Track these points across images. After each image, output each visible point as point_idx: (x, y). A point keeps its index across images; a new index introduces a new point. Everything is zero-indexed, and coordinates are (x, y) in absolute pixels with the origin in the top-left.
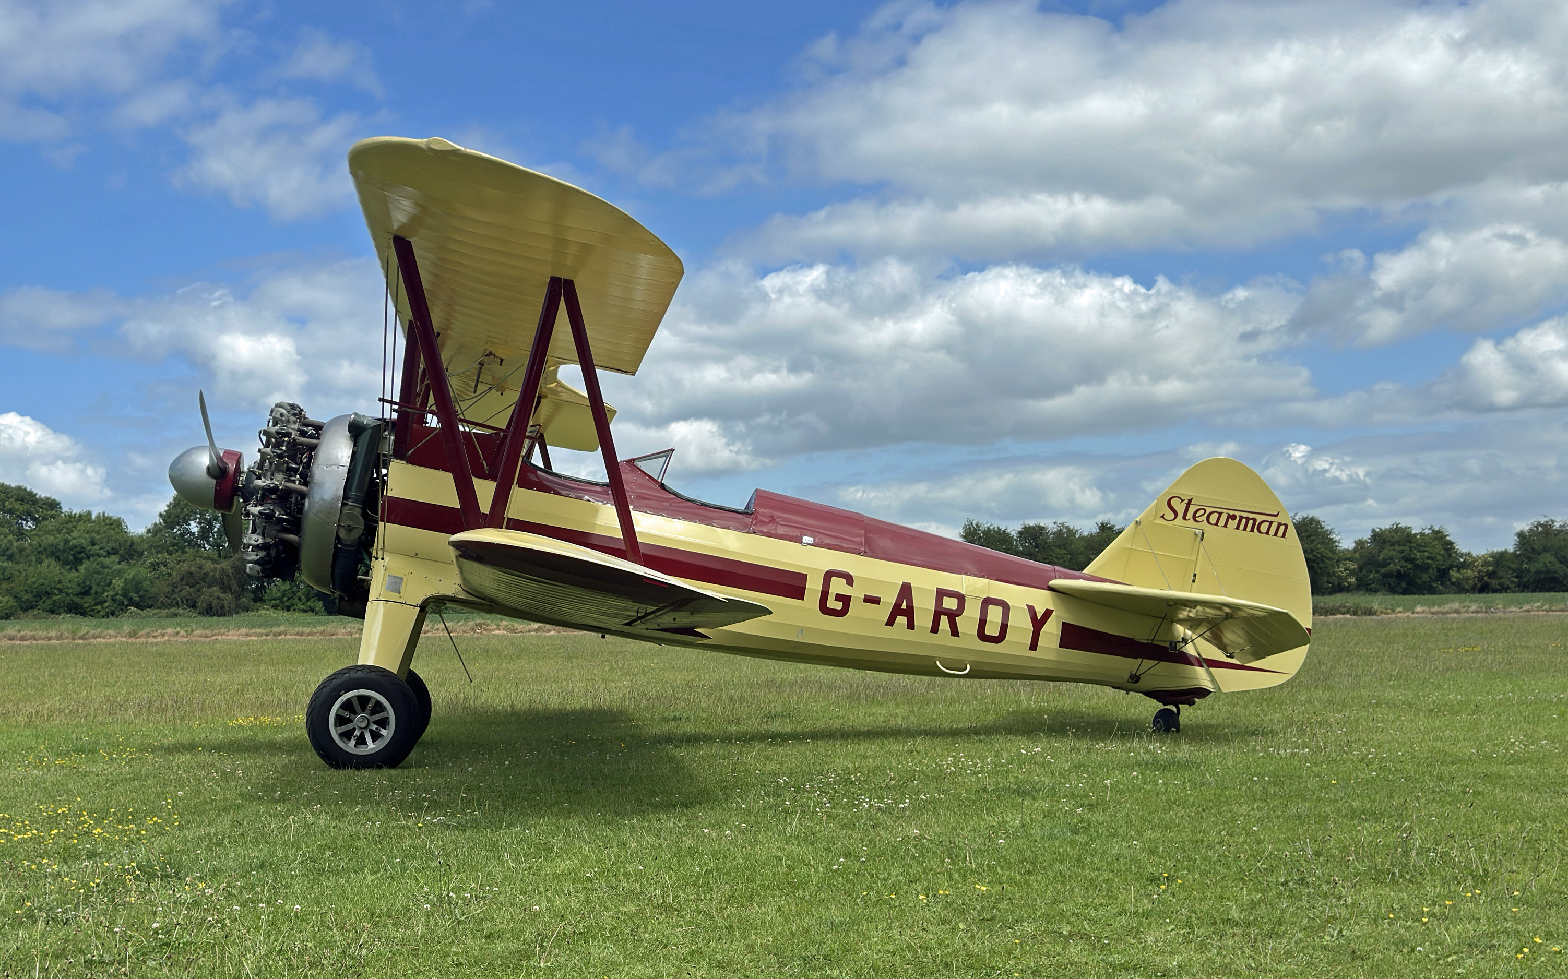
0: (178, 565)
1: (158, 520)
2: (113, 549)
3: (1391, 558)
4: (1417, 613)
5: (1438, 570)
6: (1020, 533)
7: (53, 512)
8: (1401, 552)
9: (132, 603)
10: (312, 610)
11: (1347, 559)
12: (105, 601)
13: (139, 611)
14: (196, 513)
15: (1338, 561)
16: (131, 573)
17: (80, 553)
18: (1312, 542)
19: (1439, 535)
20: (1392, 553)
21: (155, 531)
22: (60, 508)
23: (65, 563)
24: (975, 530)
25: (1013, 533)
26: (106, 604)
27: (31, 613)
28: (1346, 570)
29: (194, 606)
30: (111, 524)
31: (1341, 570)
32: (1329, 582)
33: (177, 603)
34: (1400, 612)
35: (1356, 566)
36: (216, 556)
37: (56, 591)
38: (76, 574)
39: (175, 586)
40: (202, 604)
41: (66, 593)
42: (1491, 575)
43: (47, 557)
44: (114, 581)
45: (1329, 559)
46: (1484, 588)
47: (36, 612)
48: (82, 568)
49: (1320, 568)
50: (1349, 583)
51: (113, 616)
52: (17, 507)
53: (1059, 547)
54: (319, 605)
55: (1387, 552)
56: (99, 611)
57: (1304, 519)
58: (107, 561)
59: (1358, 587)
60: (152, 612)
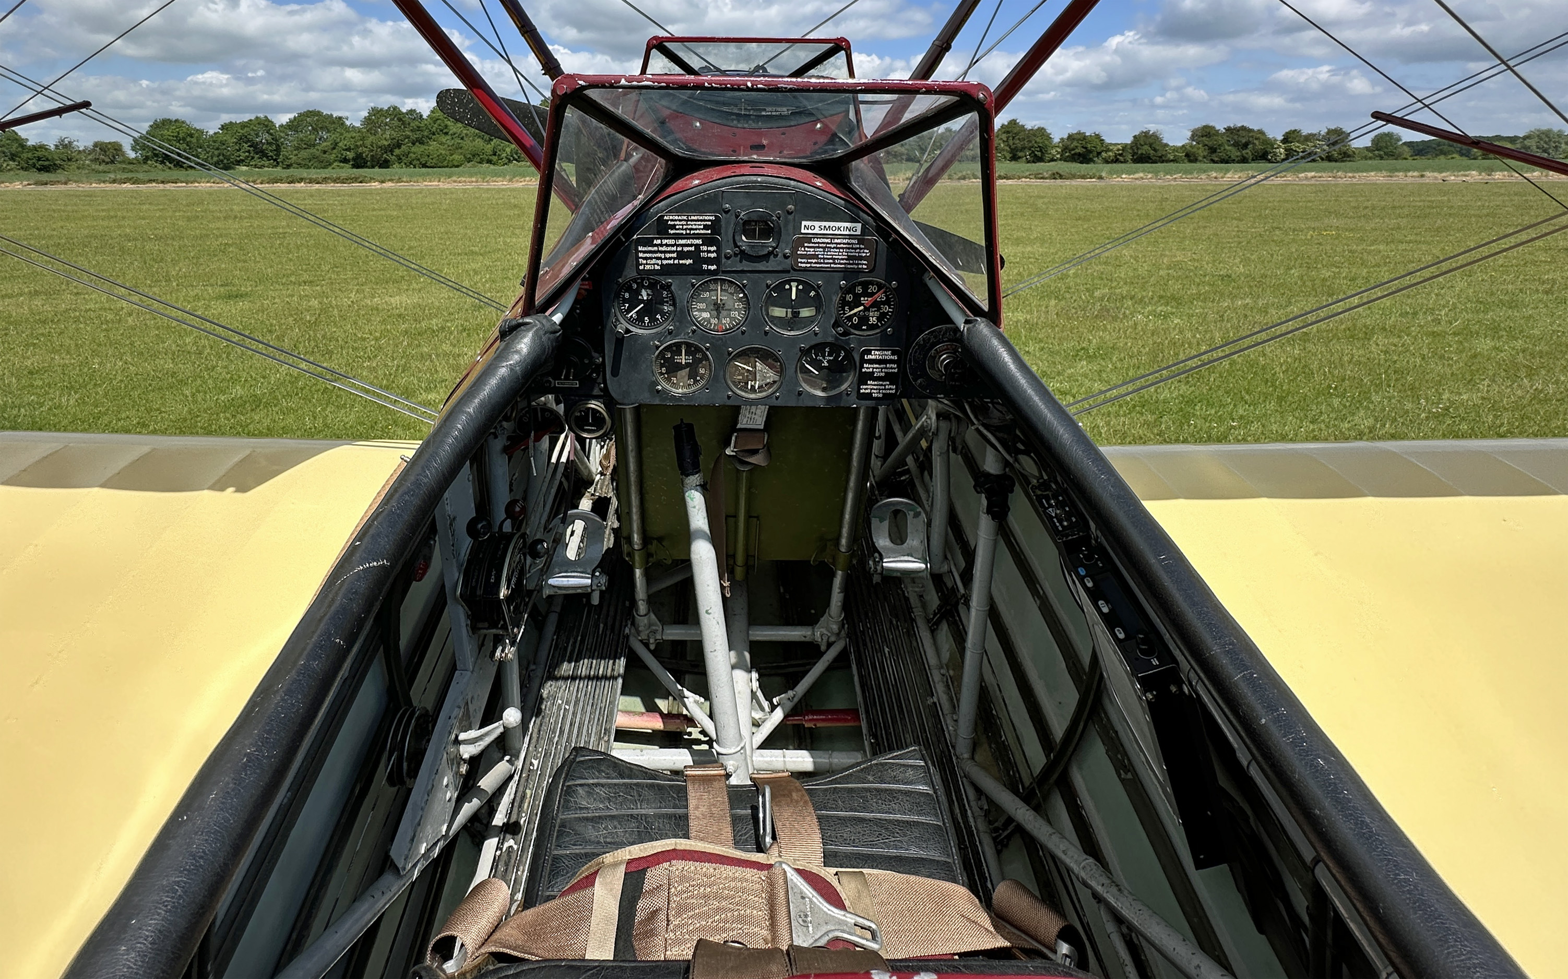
19: (1098, 136)
26: (503, 160)
31: (1054, 152)
42: (1121, 155)
45: (1049, 146)
46: (1116, 161)
55: (1075, 144)
59: (1061, 160)
60: (523, 163)
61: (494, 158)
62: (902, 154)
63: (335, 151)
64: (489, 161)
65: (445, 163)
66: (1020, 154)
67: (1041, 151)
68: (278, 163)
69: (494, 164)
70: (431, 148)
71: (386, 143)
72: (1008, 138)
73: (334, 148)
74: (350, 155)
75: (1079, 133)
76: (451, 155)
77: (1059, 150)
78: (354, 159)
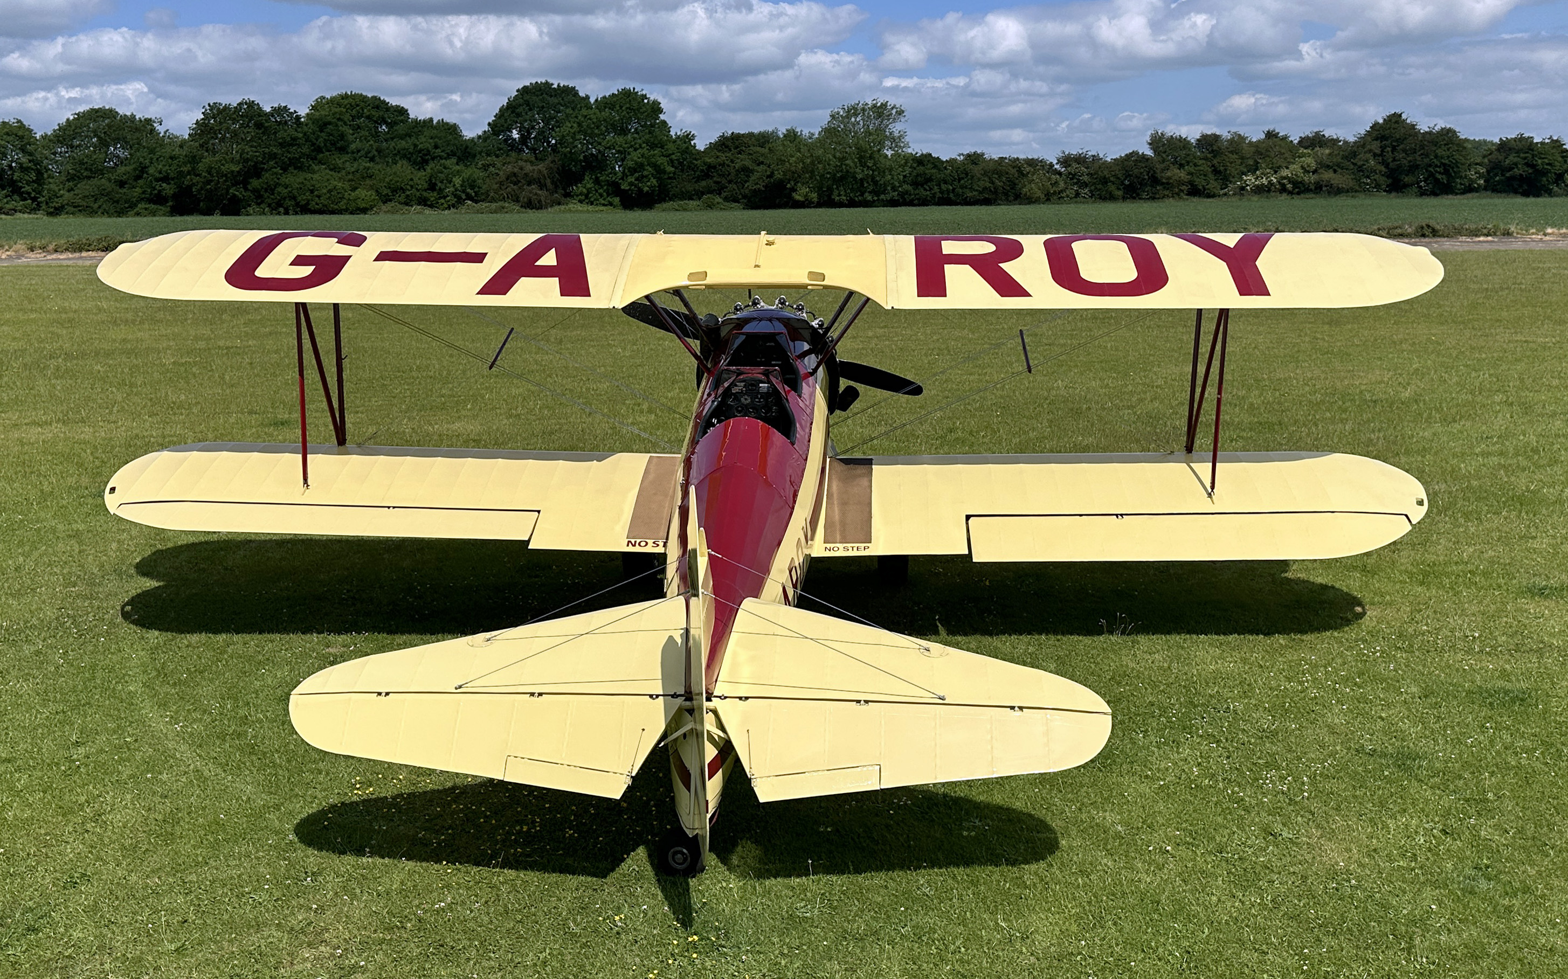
0: (505, 166)
1: (486, 128)
2: (452, 151)
3: (1516, 164)
4: (1549, 234)
5: (1555, 174)
6: (1198, 140)
7: (402, 117)
8: (1525, 158)
9: (469, 197)
10: (611, 204)
11: (1477, 164)
12: (448, 196)
13: (474, 204)
14: (517, 122)
15: (1470, 165)
16: (467, 173)
17: (426, 155)
18: (1448, 150)
19: (1557, 144)
20: (1516, 160)
21: (484, 137)
22: (408, 114)
23: (415, 163)
24: (1160, 137)
25: (1193, 141)
26: (448, 198)
27: (389, 205)
28: (1476, 173)
29: (517, 201)
30: (449, 129)
31: (1472, 174)
32: (1461, 184)
33: (504, 198)
34: (1533, 234)
35: (1484, 170)
36: (533, 159)
37: (409, 187)
38: (424, 173)
39: (501, 183)
40: (523, 196)
41: (417, 189)
43: (400, 159)
44: (454, 179)
45: (1462, 164)
47: (393, 204)
48: (428, 168)
49: (1454, 172)
50: (1478, 184)
51: (453, 207)
52: (374, 113)
53: (1232, 152)
54: (617, 200)
55: (1512, 158)
56: (442, 204)
57: (1442, 129)
58: (448, 163)
59: (1486, 189)
60: (485, 205)
61: (432, 196)
62: (1181, 183)
63: (141, 182)
64: (423, 202)
65: (342, 205)
66: (1407, 179)
67: (1446, 172)
68: (39, 205)
69: (431, 206)
70: (315, 176)
71: (235, 168)
72: (1383, 148)
73: (138, 177)
74: (168, 189)
75: (1521, 139)
76: (354, 189)
77: (1483, 170)
78: (175, 196)
